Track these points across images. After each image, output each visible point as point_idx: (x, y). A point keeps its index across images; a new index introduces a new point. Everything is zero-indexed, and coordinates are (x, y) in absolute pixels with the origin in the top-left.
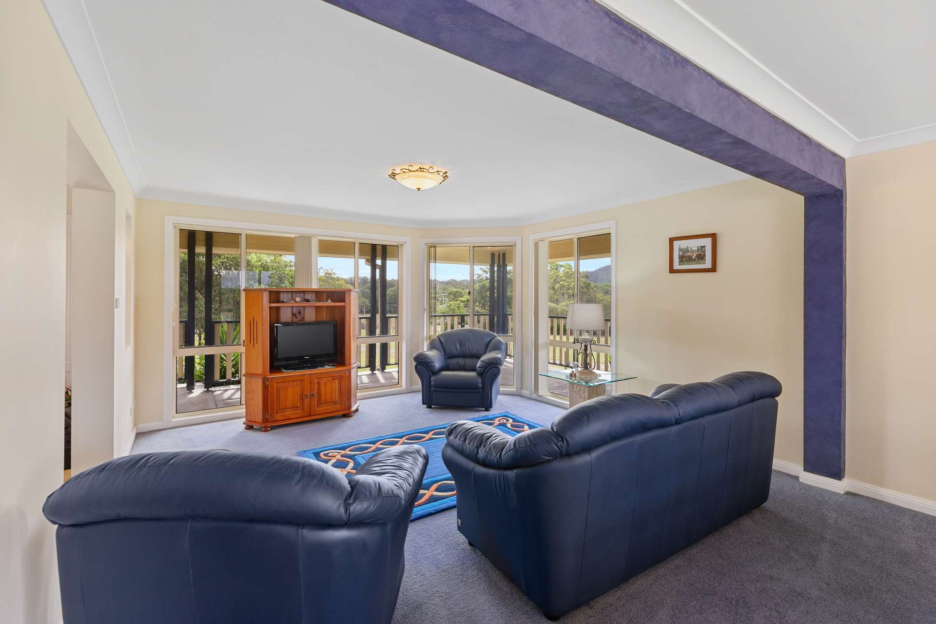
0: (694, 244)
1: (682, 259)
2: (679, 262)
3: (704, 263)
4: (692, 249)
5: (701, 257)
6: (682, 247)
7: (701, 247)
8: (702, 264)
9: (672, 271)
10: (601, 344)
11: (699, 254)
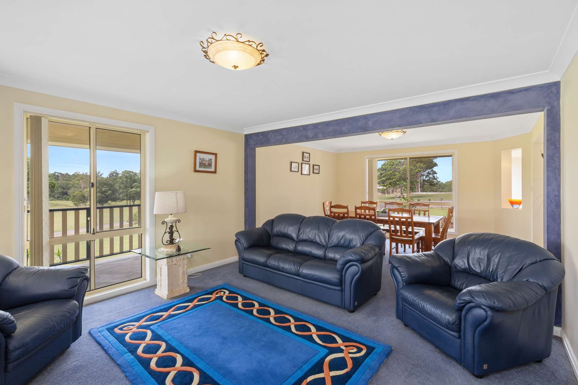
0: (207, 157)
1: (201, 165)
2: (200, 166)
3: (211, 168)
4: (206, 160)
5: (210, 165)
6: (201, 158)
7: (210, 159)
8: (209, 168)
9: (196, 171)
10: (124, 228)
11: (209, 163)
